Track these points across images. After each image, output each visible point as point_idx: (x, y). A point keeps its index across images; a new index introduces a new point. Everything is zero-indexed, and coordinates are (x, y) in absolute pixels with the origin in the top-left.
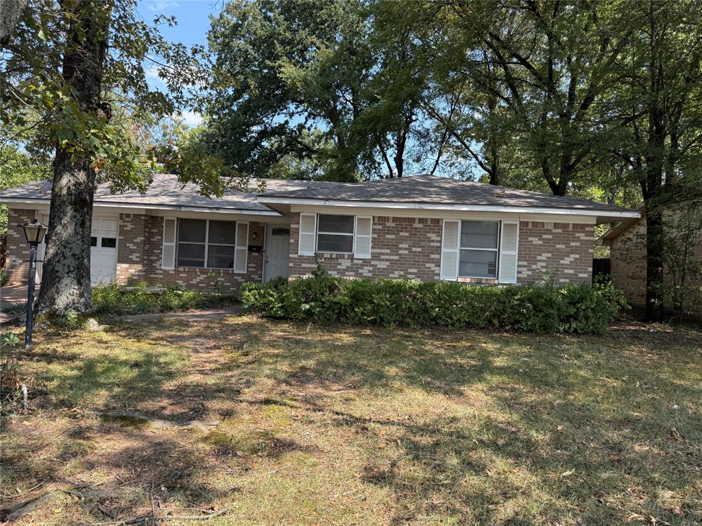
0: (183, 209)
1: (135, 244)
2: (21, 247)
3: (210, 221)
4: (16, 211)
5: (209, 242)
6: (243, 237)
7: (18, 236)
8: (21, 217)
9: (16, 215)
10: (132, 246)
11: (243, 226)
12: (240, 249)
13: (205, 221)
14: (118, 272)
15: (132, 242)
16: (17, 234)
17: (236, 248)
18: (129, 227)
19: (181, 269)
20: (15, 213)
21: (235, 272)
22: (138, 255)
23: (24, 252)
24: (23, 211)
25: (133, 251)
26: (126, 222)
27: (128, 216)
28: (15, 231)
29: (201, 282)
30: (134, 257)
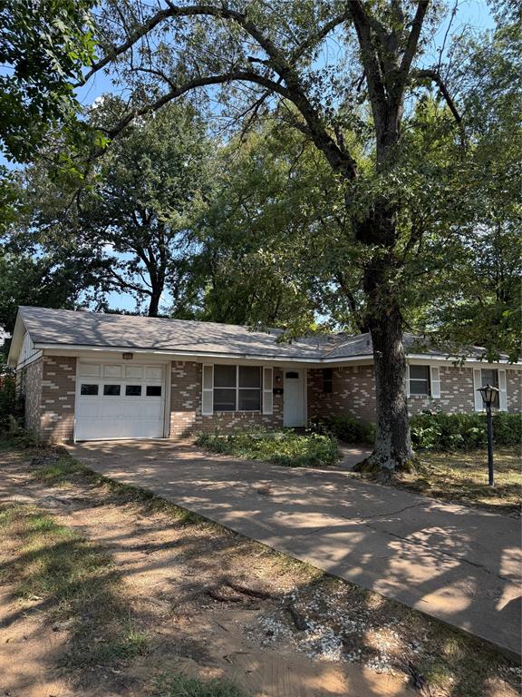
0: (247, 357)
1: (188, 391)
2: (61, 401)
3: (240, 367)
4: (54, 358)
5: (240, 386)
6: (268, 380)
7: (57, 387)
8: (61, 366)
9: (54, 363)
10: (185, 394)
11: (268, 371)
12: (267, 391)
13: (235, 367)
14: (172, 422)
15: (184, 389)
16: (56, 385)
17: (264, 391)
18: (182, 374)
19: (219, 414)
20: (53, 361)
21: (264, 413)
22: (191, 402)
23: (64, 406)
24: (63, 358)
25: (186, 399)
26: (179, 369)
27: (181, 363)
28: (52, 382)
29: (236, 425)
30: (187, 404)
